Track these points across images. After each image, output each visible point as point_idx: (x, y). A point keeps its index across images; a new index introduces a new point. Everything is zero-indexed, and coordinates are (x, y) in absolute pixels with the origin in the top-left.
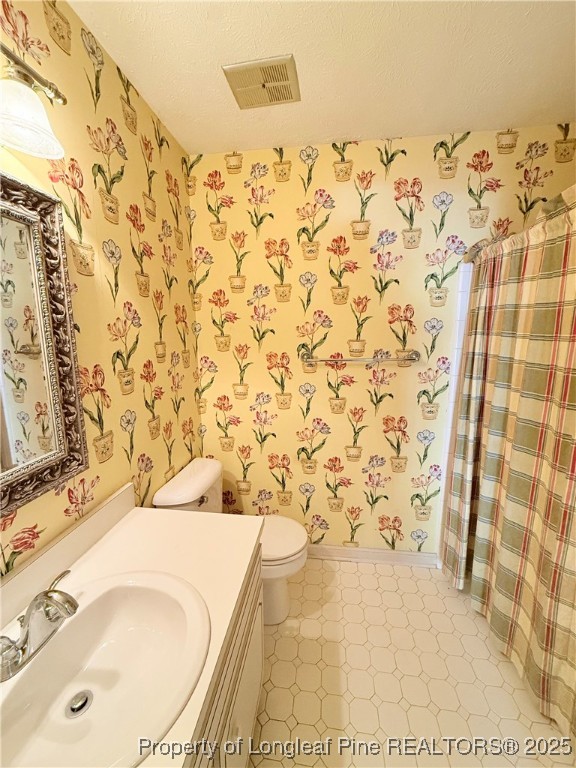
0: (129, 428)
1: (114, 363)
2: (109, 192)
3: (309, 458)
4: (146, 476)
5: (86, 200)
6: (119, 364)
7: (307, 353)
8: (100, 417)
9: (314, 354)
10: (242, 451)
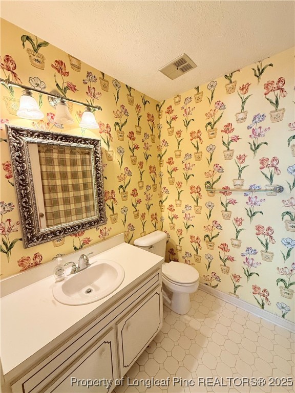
0: (125, 213)
1: (119, 189)
2: (120, 130)
3: (210, 241)
4: (131, 233)
5: (112, 136)
6: (121, 190)
7: (210, 186)
8: (113, 208)
9: (213, 187)
10: (179, 232)
